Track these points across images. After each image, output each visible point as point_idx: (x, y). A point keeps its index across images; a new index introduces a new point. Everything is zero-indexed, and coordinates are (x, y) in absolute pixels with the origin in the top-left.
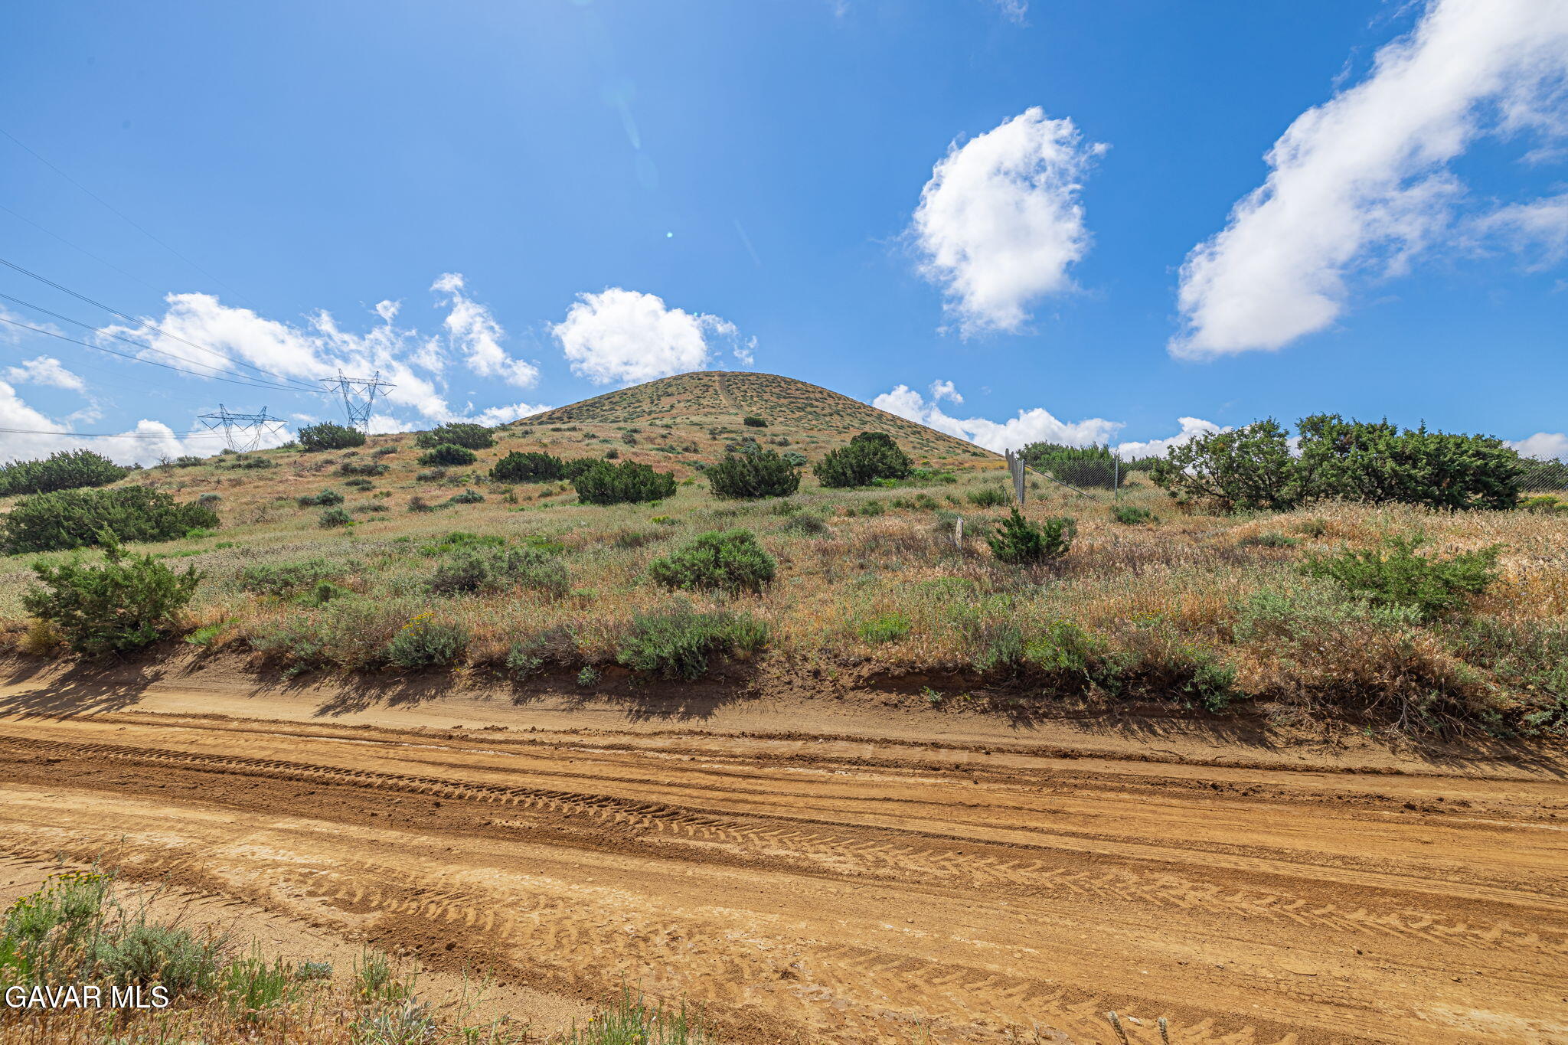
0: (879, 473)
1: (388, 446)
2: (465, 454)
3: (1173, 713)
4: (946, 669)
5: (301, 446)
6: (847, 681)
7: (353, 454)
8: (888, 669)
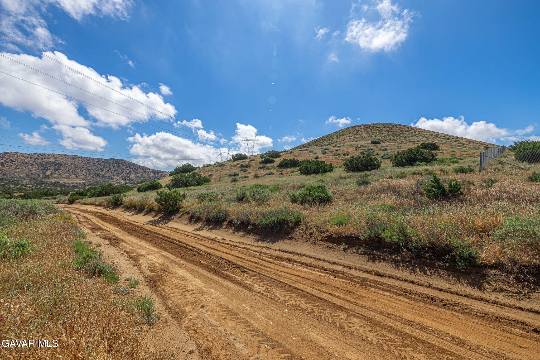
0: (419, 160)
1: (253, 158)
2: (272, 160)
3: (440, 267)
4: (351, 237)
5: (233, 160)
6: (319, 238)
7: (244, 161)
8: (332, 235)
